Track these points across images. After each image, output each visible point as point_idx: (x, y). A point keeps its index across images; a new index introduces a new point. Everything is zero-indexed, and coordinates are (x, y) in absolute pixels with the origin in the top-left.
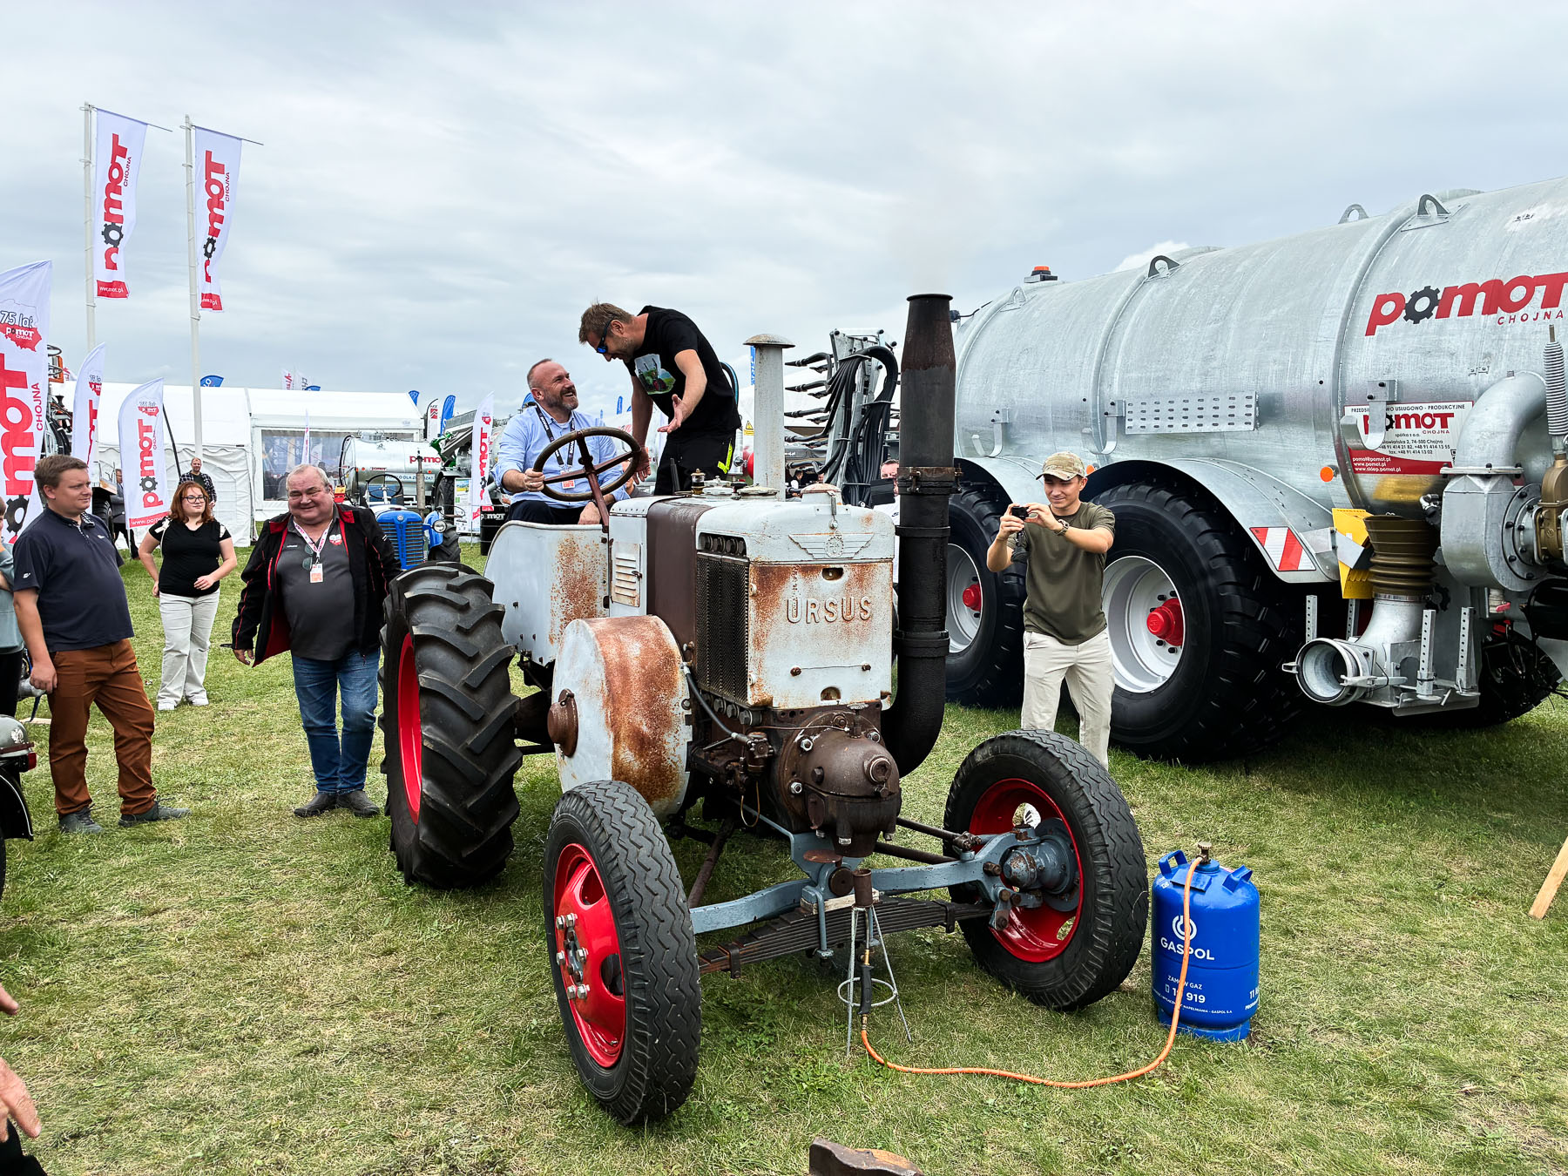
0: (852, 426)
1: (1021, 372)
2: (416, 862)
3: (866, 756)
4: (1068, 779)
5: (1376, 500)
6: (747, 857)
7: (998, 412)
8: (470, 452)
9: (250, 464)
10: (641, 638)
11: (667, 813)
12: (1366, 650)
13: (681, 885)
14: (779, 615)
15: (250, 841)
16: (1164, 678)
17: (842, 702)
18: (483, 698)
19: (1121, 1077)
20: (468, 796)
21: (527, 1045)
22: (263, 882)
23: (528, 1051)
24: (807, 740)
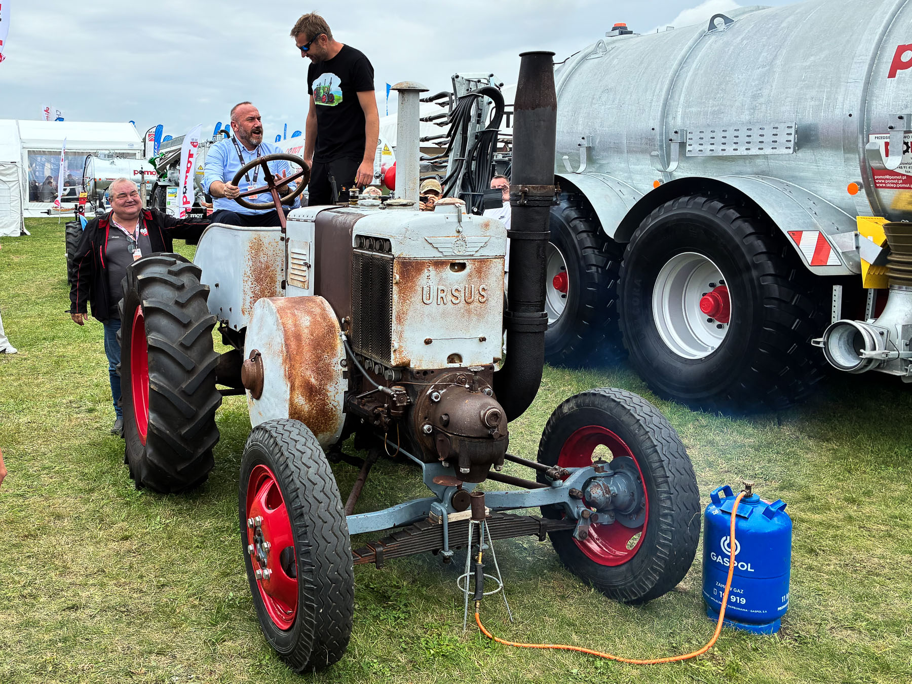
0: (468, 148)
1: (603, 107)
2: (144, 473)
3: (483, 406)
4: (636, 426)
5: (894, 209)
6: (386, 477)
7: (583, 138)
8: (178, 167)
9: (20, 175)
10: (310, 313)
11: (329, 443)
12: (882, 330)
13: (339, 497)
14: (416, 298)
15: (26, 453)
16: (713, 348)
17: (463, 365)
18: (194, 354)
19: (677, 658)
20: (182, 426)
21: (226, 611)
22: (36, 483)
23: (227, 616)
24: (436, 393)
